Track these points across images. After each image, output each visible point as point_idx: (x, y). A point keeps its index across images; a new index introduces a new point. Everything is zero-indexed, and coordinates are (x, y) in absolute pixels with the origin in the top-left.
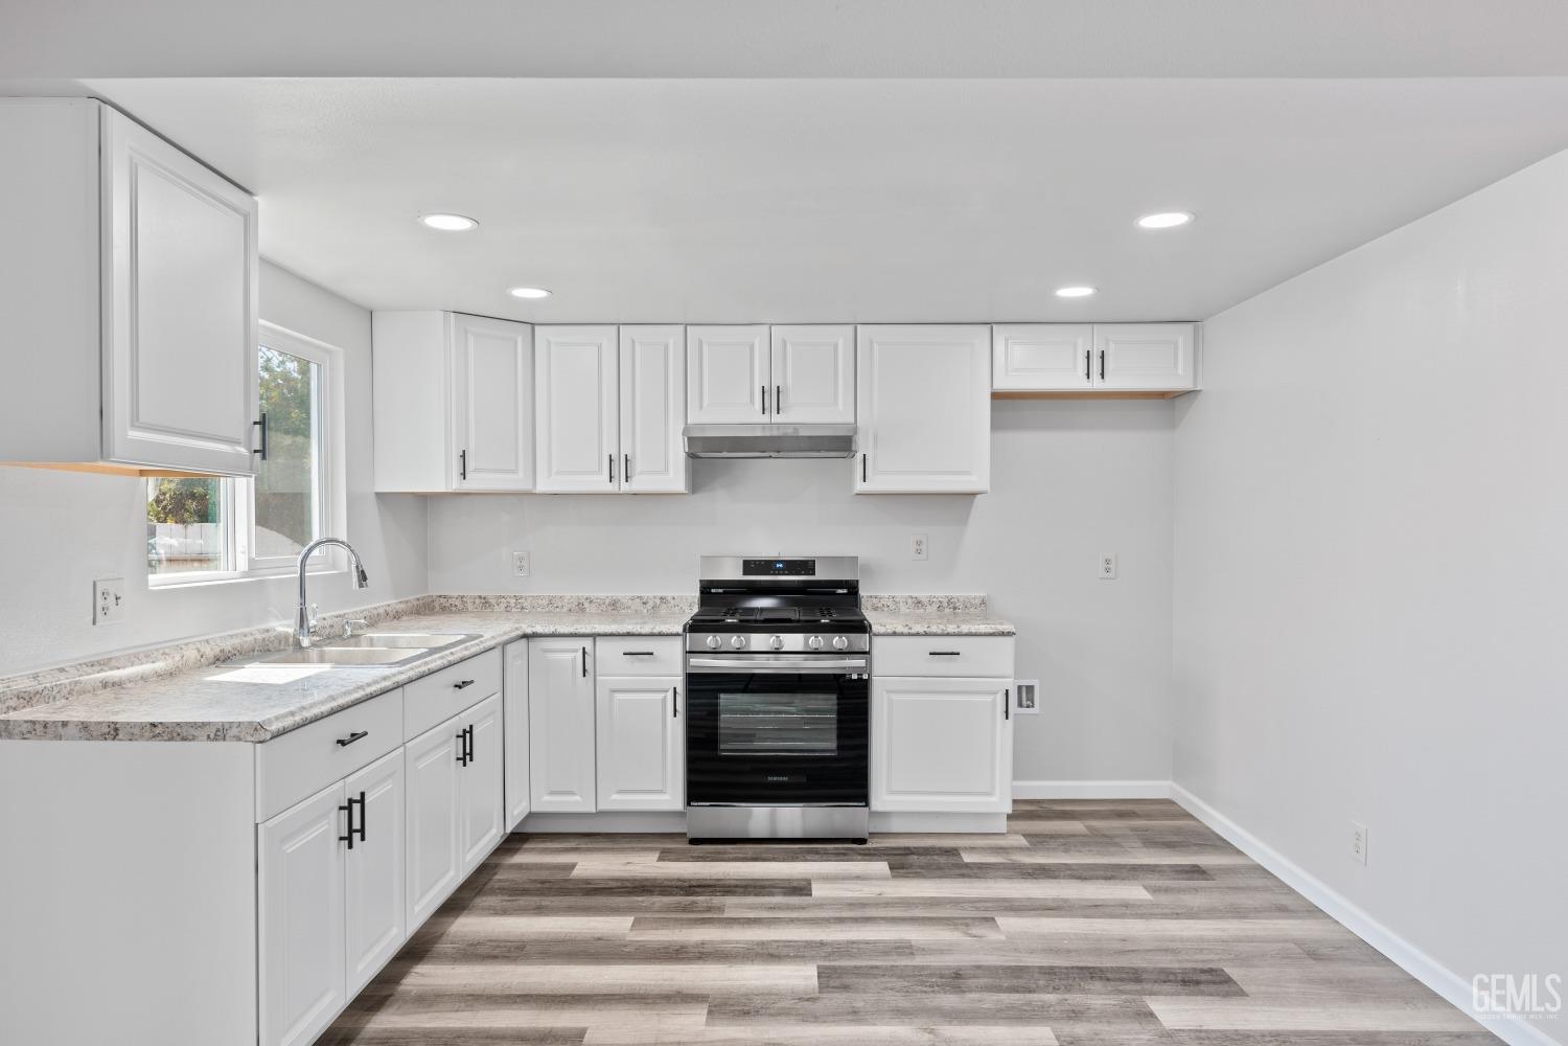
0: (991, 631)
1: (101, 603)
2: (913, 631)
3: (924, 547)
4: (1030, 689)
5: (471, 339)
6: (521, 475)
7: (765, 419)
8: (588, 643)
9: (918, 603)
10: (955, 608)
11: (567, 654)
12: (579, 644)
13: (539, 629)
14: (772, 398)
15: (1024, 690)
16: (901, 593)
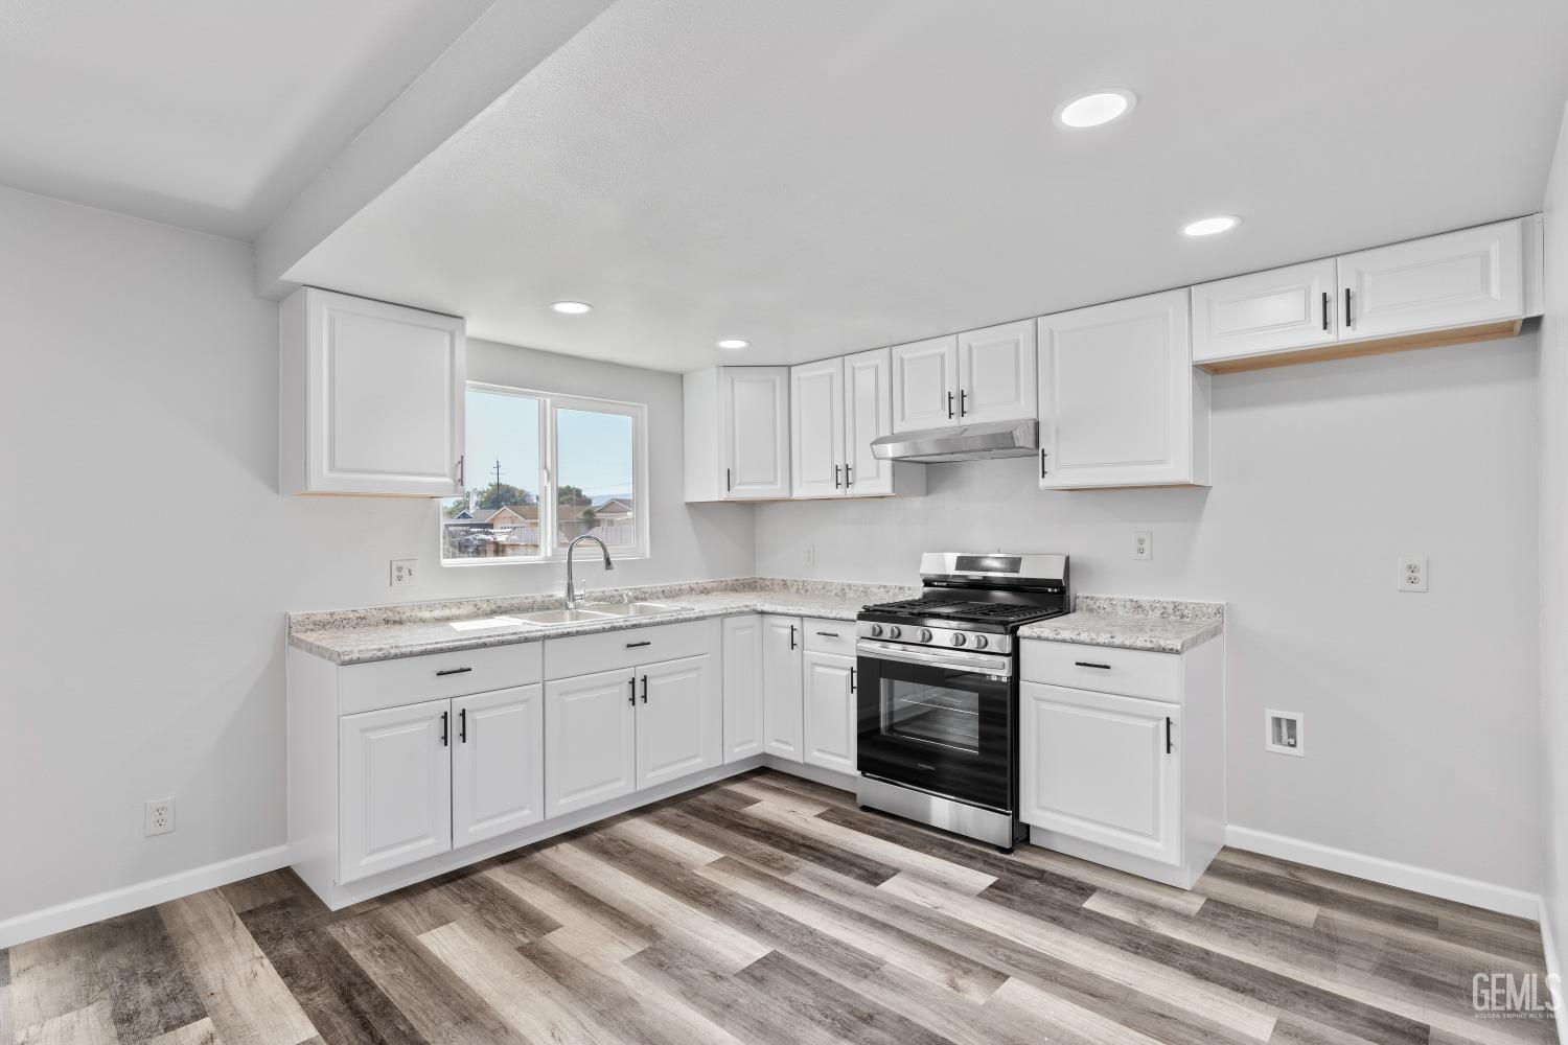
0: (1149, 645)
1: (398, 573)
2: (1059, 637)
3: (1146, 546)
4: (1292, 724)
5: (736, 384)
6: (779, 485)
7: (954, 422)
8: (796, 623)
9: (1138, 607)
10: (1182, 616)
11: (782, 628)
12: (789, 622)
13: (767, 608)
14: (959, 402)
15: (1284, 725)
16: (1119, 596)
